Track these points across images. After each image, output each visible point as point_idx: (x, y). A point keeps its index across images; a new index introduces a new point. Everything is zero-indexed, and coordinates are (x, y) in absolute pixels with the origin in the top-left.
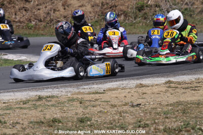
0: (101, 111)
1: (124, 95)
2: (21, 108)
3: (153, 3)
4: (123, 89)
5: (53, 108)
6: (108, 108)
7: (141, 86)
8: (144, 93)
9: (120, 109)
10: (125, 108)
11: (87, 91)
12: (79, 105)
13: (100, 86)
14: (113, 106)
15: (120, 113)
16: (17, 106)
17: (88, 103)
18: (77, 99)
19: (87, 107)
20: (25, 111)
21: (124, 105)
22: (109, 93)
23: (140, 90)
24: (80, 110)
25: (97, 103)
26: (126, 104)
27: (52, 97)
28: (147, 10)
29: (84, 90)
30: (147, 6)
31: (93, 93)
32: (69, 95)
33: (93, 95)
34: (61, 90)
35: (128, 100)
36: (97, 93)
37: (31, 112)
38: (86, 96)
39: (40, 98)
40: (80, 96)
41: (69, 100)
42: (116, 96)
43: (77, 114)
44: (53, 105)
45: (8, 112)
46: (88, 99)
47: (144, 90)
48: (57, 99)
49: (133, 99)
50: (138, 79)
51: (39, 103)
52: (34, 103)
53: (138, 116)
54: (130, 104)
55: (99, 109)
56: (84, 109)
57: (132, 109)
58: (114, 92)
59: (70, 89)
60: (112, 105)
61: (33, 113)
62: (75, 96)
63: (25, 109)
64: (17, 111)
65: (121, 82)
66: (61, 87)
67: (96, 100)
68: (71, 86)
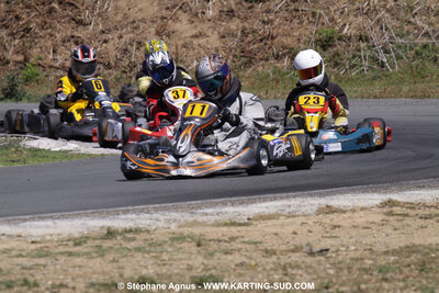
0: (242, 264)
1: (291, 229)
2: (70, 254)
3: (354, 32)
4: (291, 215)
5: (139, 256)
6: (258, 257)
7: (330, 210)
8: (335, 227)
9: (284, 260)
10: (295, 257)
11: (212, 219)
12: (195, 249)
13: (240, 209)
14: (269, 253)
15: (284, 268)
16: (61, 249)
17: (214, 246)
18: (192, 237)
19: (211, 255)
20: (78, 261)
21: (293, 251)
22: (261, 225)
23: (327, 219)
24: (198, 261)
25: (235, 245)
26: (296, 249)
27: (137, 231)
28: (339, 47)
29: (205, 218)
30: (340, 39)
31: (226, 224)
32: (173, 227)
33: (225, 229)
34: (155, 215)
35: (301, 240)
36: (233, 224)
37: (91, 263)
38: (209, 229)
39: (110, 234)
40: (196, 231)
41: (173, 239)
42: (274, 231)
43: (190, 268)
44: (138, 249)
45: (42, 261)
46: (215, 236)
47: (336, 219)
48: (148, 237)
49: (312, 239)
50: (321, 195)
51: (107, 244)
52: (97, 242)
53: (323, 274)
54: (306, 249)
55: (238, 258)
56: (205, 257)
57: (309, 260)
58: (270, 222)
59: (174, 215)
60: (267, 251)
61: (96, 263)
62: (186, 231)
63: (78, 255)
64: (62, 259)
65: (285, 202)
66: (156, 210)
67: (232, 239)
68: (176, 209)
